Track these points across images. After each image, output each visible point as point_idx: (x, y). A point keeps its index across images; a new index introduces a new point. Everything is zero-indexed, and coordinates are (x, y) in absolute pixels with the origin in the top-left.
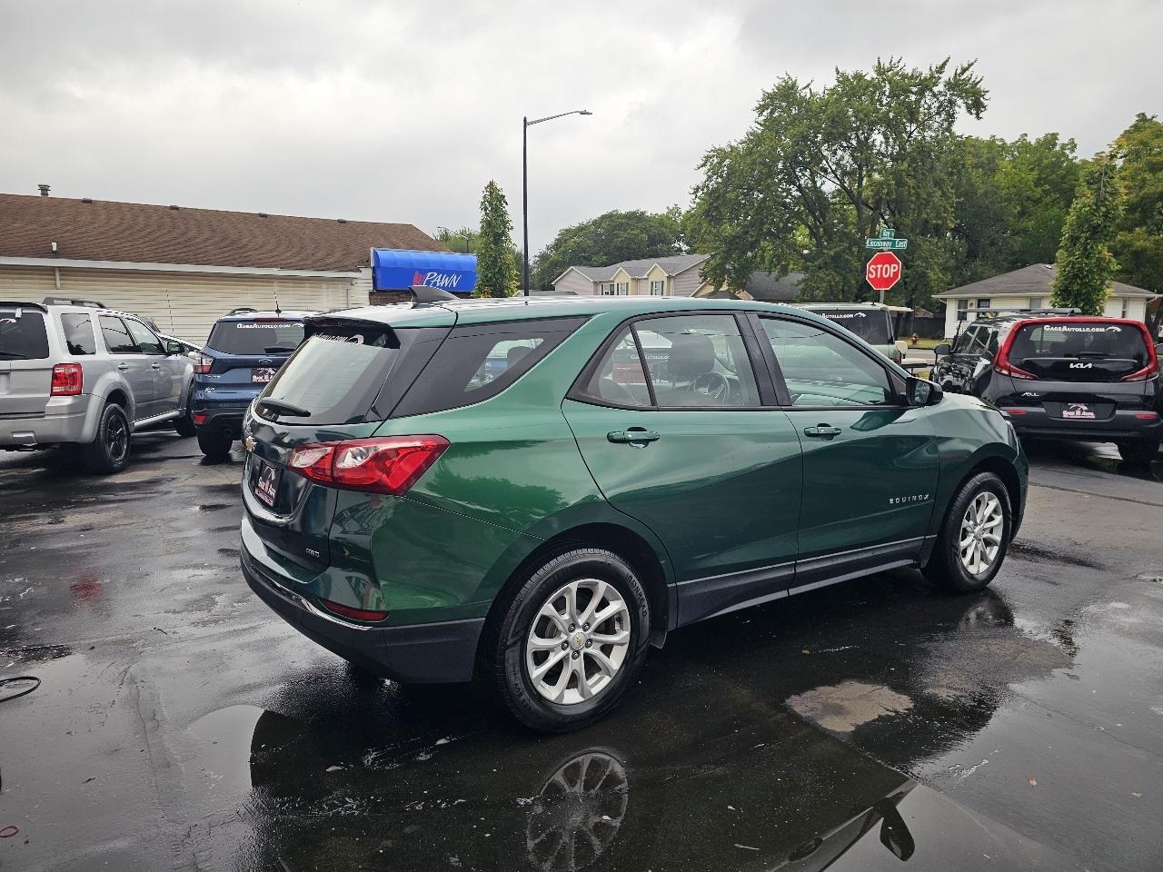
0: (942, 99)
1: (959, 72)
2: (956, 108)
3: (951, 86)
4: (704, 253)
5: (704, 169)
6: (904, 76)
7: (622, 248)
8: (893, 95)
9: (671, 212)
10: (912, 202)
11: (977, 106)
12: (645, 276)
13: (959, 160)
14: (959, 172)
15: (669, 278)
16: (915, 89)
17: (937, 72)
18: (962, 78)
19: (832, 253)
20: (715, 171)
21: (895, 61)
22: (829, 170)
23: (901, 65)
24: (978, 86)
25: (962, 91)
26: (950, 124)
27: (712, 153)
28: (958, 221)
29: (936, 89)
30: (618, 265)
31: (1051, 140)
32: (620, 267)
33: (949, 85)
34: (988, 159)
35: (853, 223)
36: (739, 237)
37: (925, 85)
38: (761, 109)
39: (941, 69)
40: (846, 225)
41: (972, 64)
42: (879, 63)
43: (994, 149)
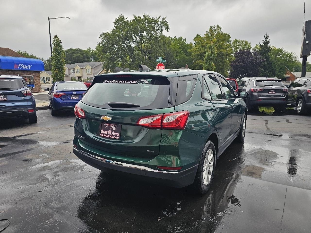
0: (160, 26)
1: (163, 19)
2: (163, 28)
3: (162, 22)
4: (102, 61)
5: (101, 38)
6: (150, 19)
7: (75, 59)
8: (148, 23)
9: (88, 49)
10: (155, 51)
11: (167, 29)
12: (85, 68)
13: (165, 41)
14: (165, 44)
15: (92, 68)
16: (153, 22)
17: (158, 19)
18: (164, 21)
19: (137, 63)
20: (104, 39)
21: (148, 15)
22: (134, 41)
23: (149, 16)
24: (167, 23)
25: (164, 24)
26: (162, 32)
27: (103, 34)
28: (165, 56)
29: (158, 23)
30: (75, 64)
31: (181, 38)
32: (77, 64)
33: (161, 22)
34: (169, 42)
35: (141, 56)
36: (112, 58)
37: (156, 22)
38: (115, 23)
39: (159, 18)
40: (139, 56)
41: (166, 18)
42: (144, 15)
43: (170, 40)
